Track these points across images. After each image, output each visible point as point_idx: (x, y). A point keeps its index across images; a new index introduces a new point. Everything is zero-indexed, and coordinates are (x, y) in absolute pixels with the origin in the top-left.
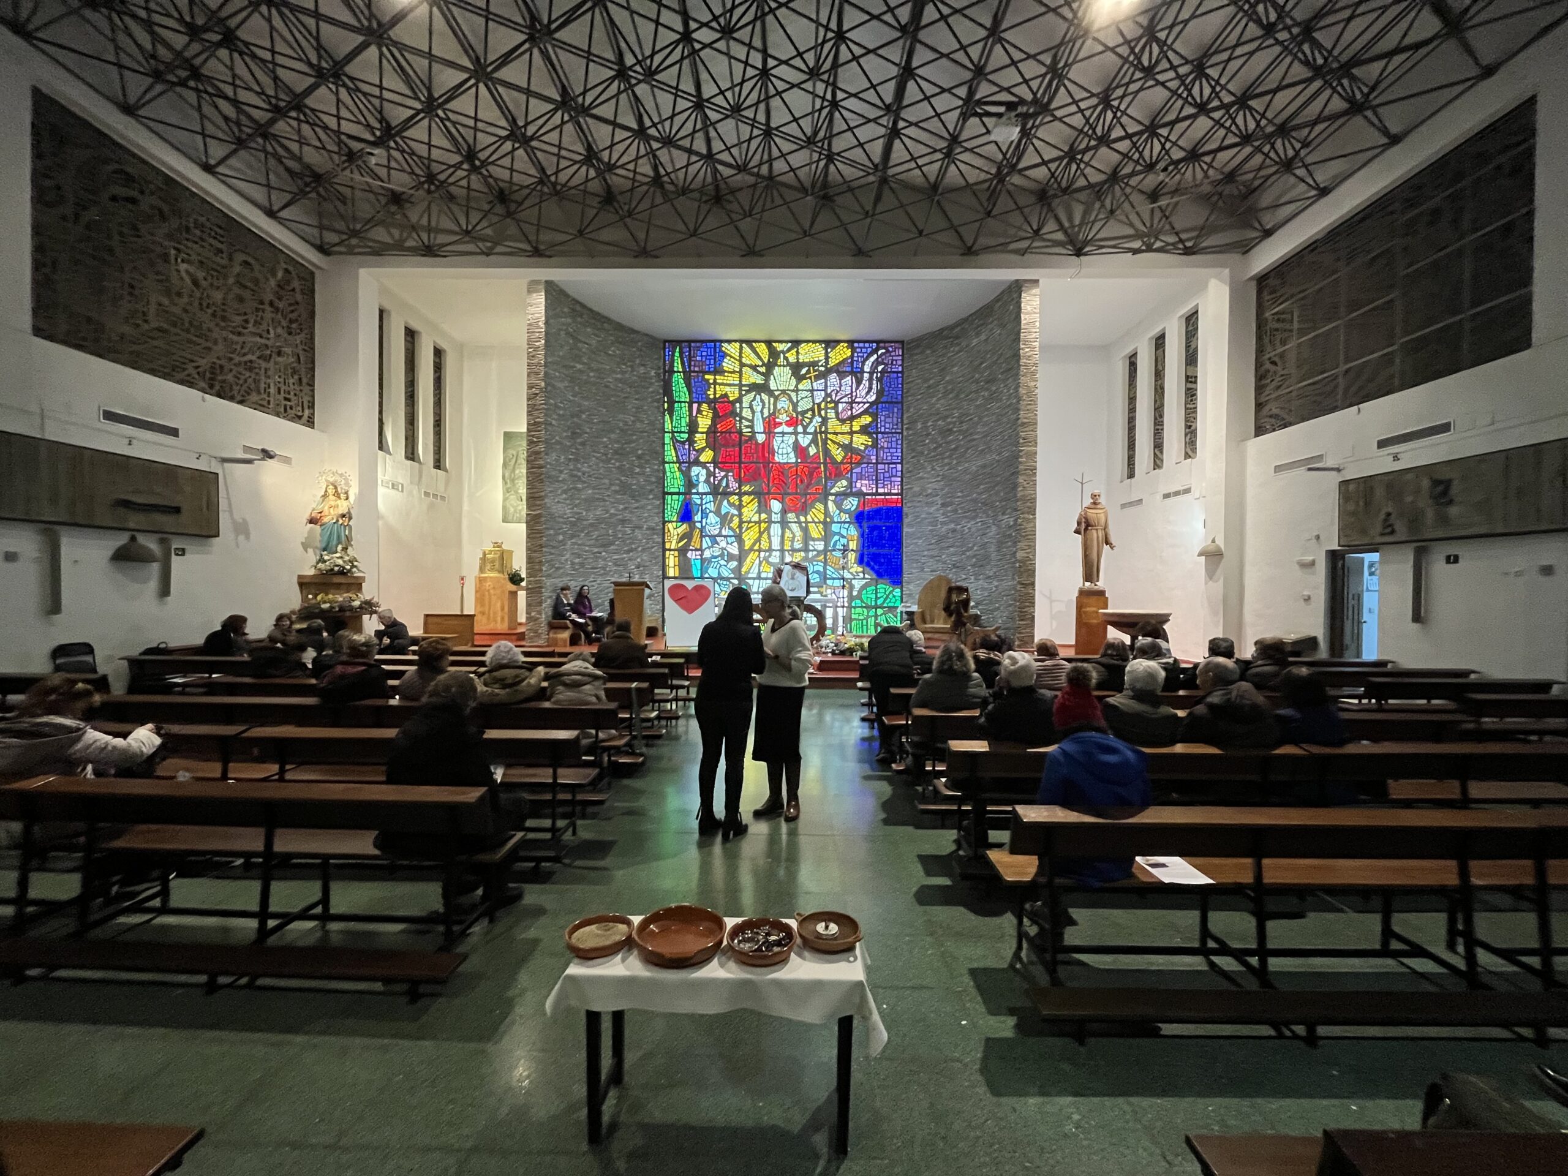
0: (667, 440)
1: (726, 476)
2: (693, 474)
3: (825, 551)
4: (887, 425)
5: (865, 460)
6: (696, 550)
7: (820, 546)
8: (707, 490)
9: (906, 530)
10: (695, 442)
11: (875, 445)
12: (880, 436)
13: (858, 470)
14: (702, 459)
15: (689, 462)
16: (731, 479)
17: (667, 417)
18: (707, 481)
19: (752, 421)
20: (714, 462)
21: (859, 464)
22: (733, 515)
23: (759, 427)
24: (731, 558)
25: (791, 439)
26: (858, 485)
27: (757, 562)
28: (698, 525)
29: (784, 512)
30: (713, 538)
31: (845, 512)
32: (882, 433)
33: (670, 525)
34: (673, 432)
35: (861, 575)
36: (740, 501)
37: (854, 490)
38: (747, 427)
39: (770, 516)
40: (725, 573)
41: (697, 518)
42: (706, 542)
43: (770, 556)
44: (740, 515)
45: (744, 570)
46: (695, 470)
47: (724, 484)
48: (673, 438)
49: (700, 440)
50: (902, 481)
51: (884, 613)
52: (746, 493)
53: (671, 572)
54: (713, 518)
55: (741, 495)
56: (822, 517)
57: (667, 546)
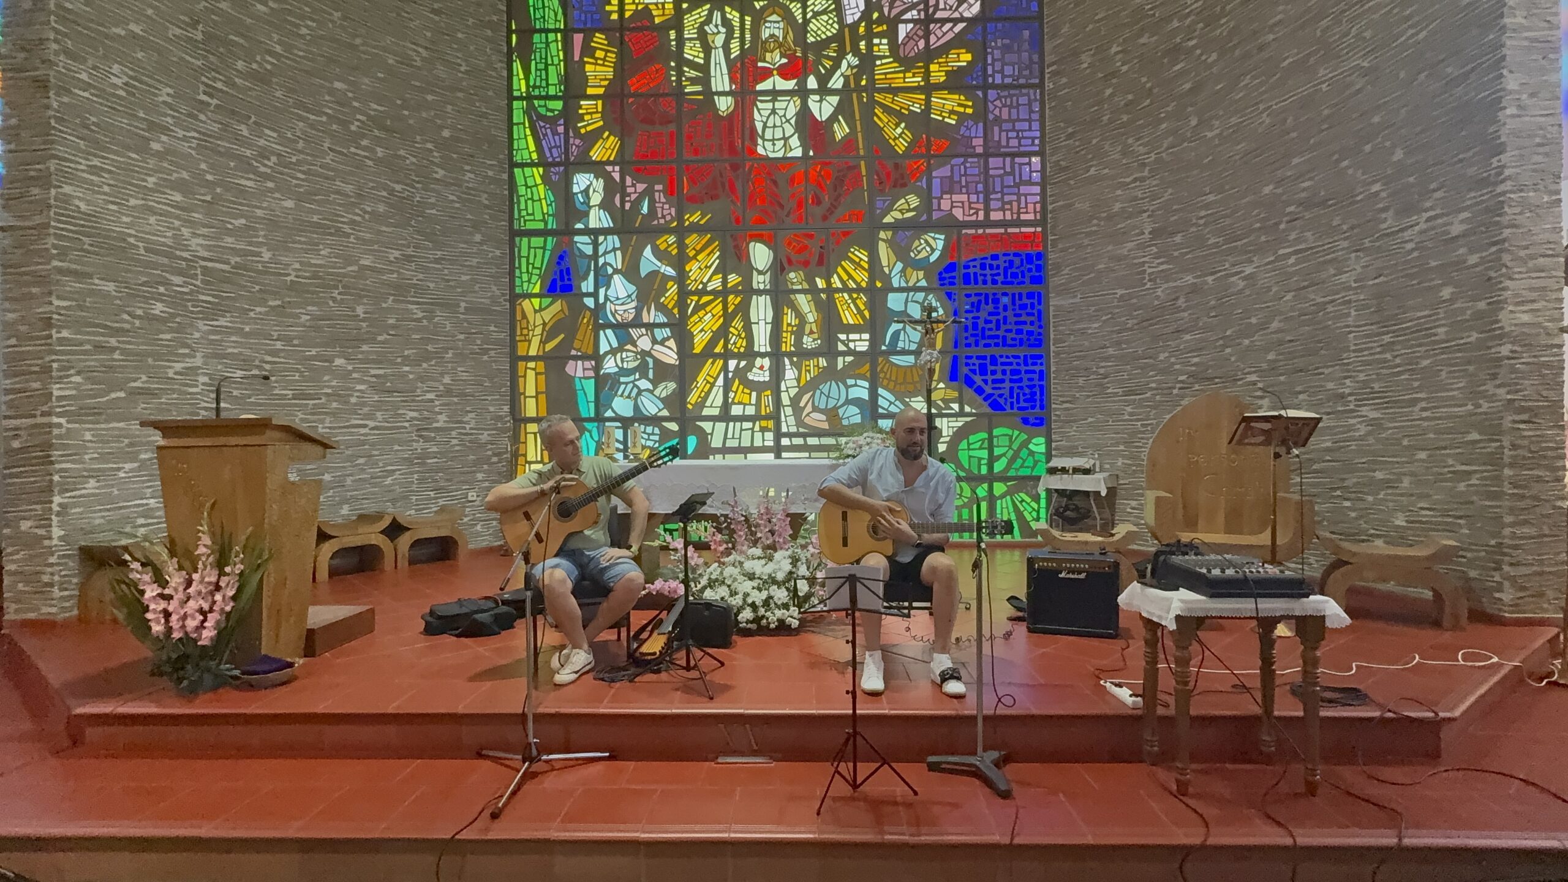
0: (518, 116)
1: (649, 192)
2: (576, 189)
3: (873, 354)
4: (1008, 70)
5: (961, 150)
6: (584, 358)
7: (861, 343)
8: (606, 222)
9: (1053, 302)
10: (581, 118)
11: (981, 113)
12: (992, 95)
13: (945, 171)
14: (596, 154)
15: (566, 163)
16: (659, 197)
17: (517, 66)
18: (605, 205)
19: (705, 68)
20: (620, 160)
21: (945, 157)
22: (666, 278)
23: (721, 80)
24: (662, 372)
25: (792, 108)
26: (945, 205)
27: (720, 381)
28: (589, 302)
29: (779, 268)
30: (622, 328)
31: (917, 265)
32: (994, 86)
33: (526, 304)
34: (529, 98)
35: (956, 407)
36: (681, 245)
37: (935, 216)
38: (693, 81)
39: (747, 280)
40: (651, 407)
41: (588, 286)
42: (607, 340)
43: (750, 367)
44: (682, 277)
45: (693, 398)
46: (581, 181)
47: (645, 210)
48: (530, 111)
49: (591, 115)
50: (1043, 193)
51: (1010, 492)
52: (695, 228)
53: (531, 409)
54: (620, 287)
55: (682, 232)
56: (862, 277)
57: (521, 352)
